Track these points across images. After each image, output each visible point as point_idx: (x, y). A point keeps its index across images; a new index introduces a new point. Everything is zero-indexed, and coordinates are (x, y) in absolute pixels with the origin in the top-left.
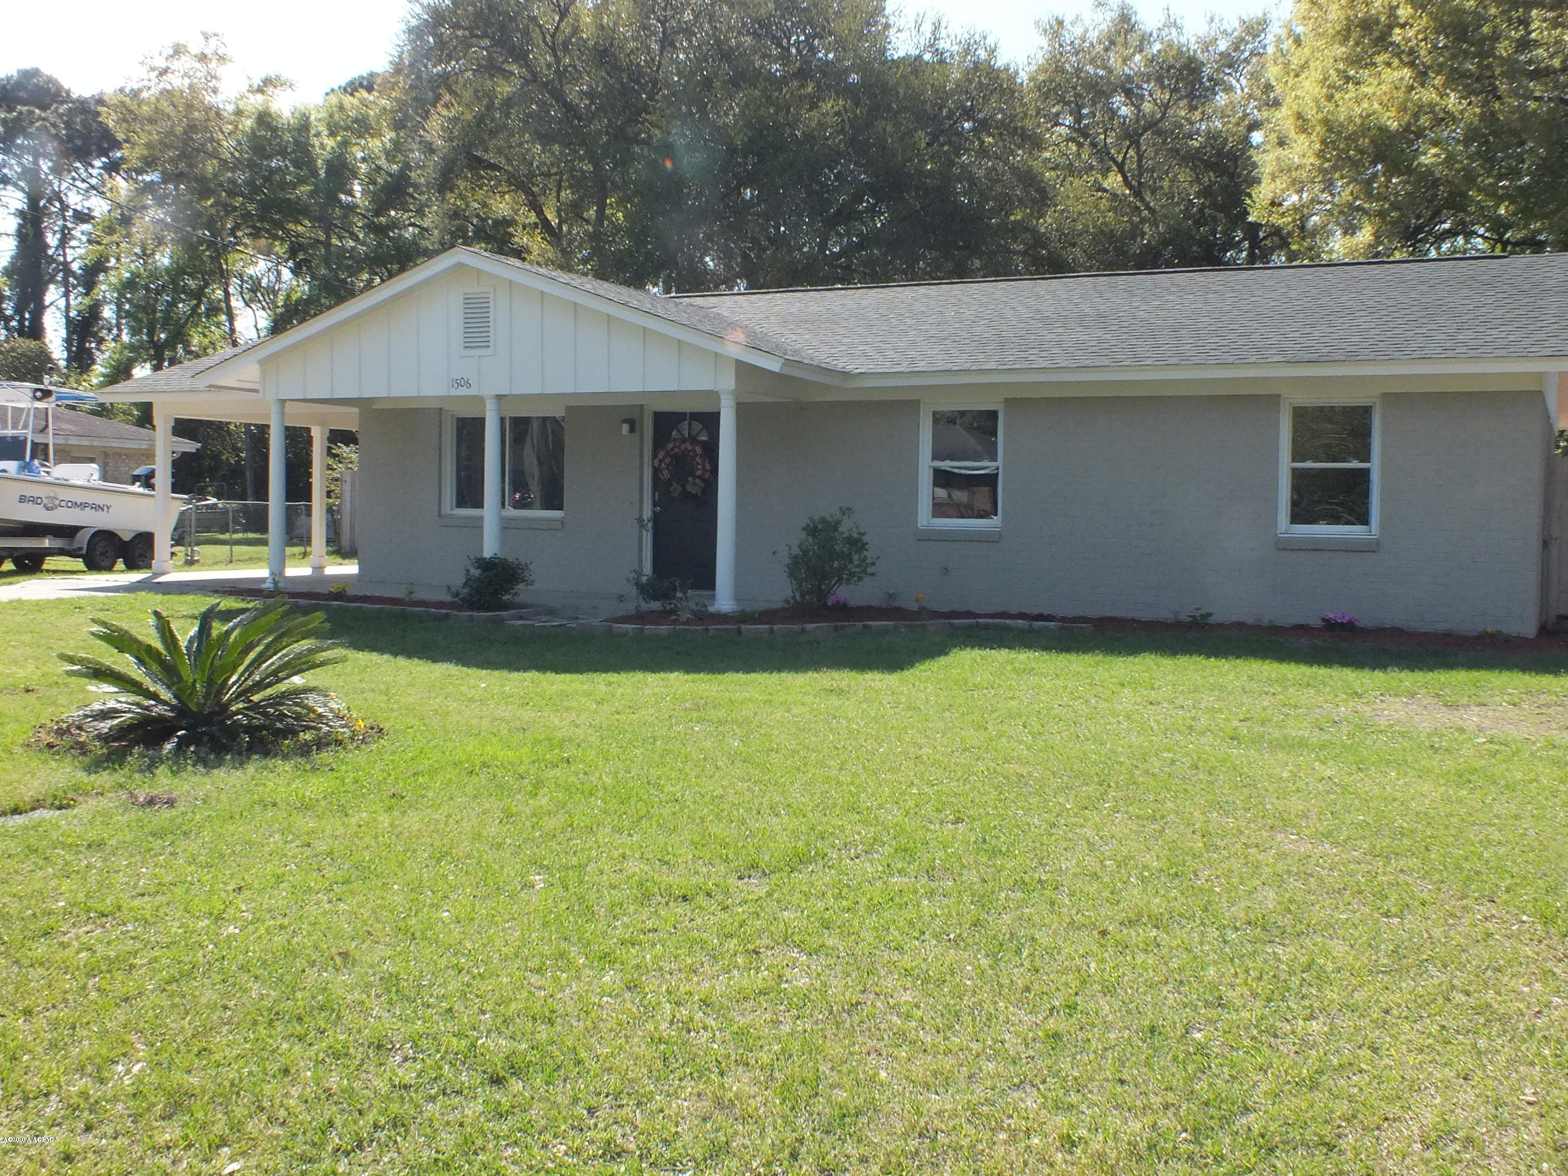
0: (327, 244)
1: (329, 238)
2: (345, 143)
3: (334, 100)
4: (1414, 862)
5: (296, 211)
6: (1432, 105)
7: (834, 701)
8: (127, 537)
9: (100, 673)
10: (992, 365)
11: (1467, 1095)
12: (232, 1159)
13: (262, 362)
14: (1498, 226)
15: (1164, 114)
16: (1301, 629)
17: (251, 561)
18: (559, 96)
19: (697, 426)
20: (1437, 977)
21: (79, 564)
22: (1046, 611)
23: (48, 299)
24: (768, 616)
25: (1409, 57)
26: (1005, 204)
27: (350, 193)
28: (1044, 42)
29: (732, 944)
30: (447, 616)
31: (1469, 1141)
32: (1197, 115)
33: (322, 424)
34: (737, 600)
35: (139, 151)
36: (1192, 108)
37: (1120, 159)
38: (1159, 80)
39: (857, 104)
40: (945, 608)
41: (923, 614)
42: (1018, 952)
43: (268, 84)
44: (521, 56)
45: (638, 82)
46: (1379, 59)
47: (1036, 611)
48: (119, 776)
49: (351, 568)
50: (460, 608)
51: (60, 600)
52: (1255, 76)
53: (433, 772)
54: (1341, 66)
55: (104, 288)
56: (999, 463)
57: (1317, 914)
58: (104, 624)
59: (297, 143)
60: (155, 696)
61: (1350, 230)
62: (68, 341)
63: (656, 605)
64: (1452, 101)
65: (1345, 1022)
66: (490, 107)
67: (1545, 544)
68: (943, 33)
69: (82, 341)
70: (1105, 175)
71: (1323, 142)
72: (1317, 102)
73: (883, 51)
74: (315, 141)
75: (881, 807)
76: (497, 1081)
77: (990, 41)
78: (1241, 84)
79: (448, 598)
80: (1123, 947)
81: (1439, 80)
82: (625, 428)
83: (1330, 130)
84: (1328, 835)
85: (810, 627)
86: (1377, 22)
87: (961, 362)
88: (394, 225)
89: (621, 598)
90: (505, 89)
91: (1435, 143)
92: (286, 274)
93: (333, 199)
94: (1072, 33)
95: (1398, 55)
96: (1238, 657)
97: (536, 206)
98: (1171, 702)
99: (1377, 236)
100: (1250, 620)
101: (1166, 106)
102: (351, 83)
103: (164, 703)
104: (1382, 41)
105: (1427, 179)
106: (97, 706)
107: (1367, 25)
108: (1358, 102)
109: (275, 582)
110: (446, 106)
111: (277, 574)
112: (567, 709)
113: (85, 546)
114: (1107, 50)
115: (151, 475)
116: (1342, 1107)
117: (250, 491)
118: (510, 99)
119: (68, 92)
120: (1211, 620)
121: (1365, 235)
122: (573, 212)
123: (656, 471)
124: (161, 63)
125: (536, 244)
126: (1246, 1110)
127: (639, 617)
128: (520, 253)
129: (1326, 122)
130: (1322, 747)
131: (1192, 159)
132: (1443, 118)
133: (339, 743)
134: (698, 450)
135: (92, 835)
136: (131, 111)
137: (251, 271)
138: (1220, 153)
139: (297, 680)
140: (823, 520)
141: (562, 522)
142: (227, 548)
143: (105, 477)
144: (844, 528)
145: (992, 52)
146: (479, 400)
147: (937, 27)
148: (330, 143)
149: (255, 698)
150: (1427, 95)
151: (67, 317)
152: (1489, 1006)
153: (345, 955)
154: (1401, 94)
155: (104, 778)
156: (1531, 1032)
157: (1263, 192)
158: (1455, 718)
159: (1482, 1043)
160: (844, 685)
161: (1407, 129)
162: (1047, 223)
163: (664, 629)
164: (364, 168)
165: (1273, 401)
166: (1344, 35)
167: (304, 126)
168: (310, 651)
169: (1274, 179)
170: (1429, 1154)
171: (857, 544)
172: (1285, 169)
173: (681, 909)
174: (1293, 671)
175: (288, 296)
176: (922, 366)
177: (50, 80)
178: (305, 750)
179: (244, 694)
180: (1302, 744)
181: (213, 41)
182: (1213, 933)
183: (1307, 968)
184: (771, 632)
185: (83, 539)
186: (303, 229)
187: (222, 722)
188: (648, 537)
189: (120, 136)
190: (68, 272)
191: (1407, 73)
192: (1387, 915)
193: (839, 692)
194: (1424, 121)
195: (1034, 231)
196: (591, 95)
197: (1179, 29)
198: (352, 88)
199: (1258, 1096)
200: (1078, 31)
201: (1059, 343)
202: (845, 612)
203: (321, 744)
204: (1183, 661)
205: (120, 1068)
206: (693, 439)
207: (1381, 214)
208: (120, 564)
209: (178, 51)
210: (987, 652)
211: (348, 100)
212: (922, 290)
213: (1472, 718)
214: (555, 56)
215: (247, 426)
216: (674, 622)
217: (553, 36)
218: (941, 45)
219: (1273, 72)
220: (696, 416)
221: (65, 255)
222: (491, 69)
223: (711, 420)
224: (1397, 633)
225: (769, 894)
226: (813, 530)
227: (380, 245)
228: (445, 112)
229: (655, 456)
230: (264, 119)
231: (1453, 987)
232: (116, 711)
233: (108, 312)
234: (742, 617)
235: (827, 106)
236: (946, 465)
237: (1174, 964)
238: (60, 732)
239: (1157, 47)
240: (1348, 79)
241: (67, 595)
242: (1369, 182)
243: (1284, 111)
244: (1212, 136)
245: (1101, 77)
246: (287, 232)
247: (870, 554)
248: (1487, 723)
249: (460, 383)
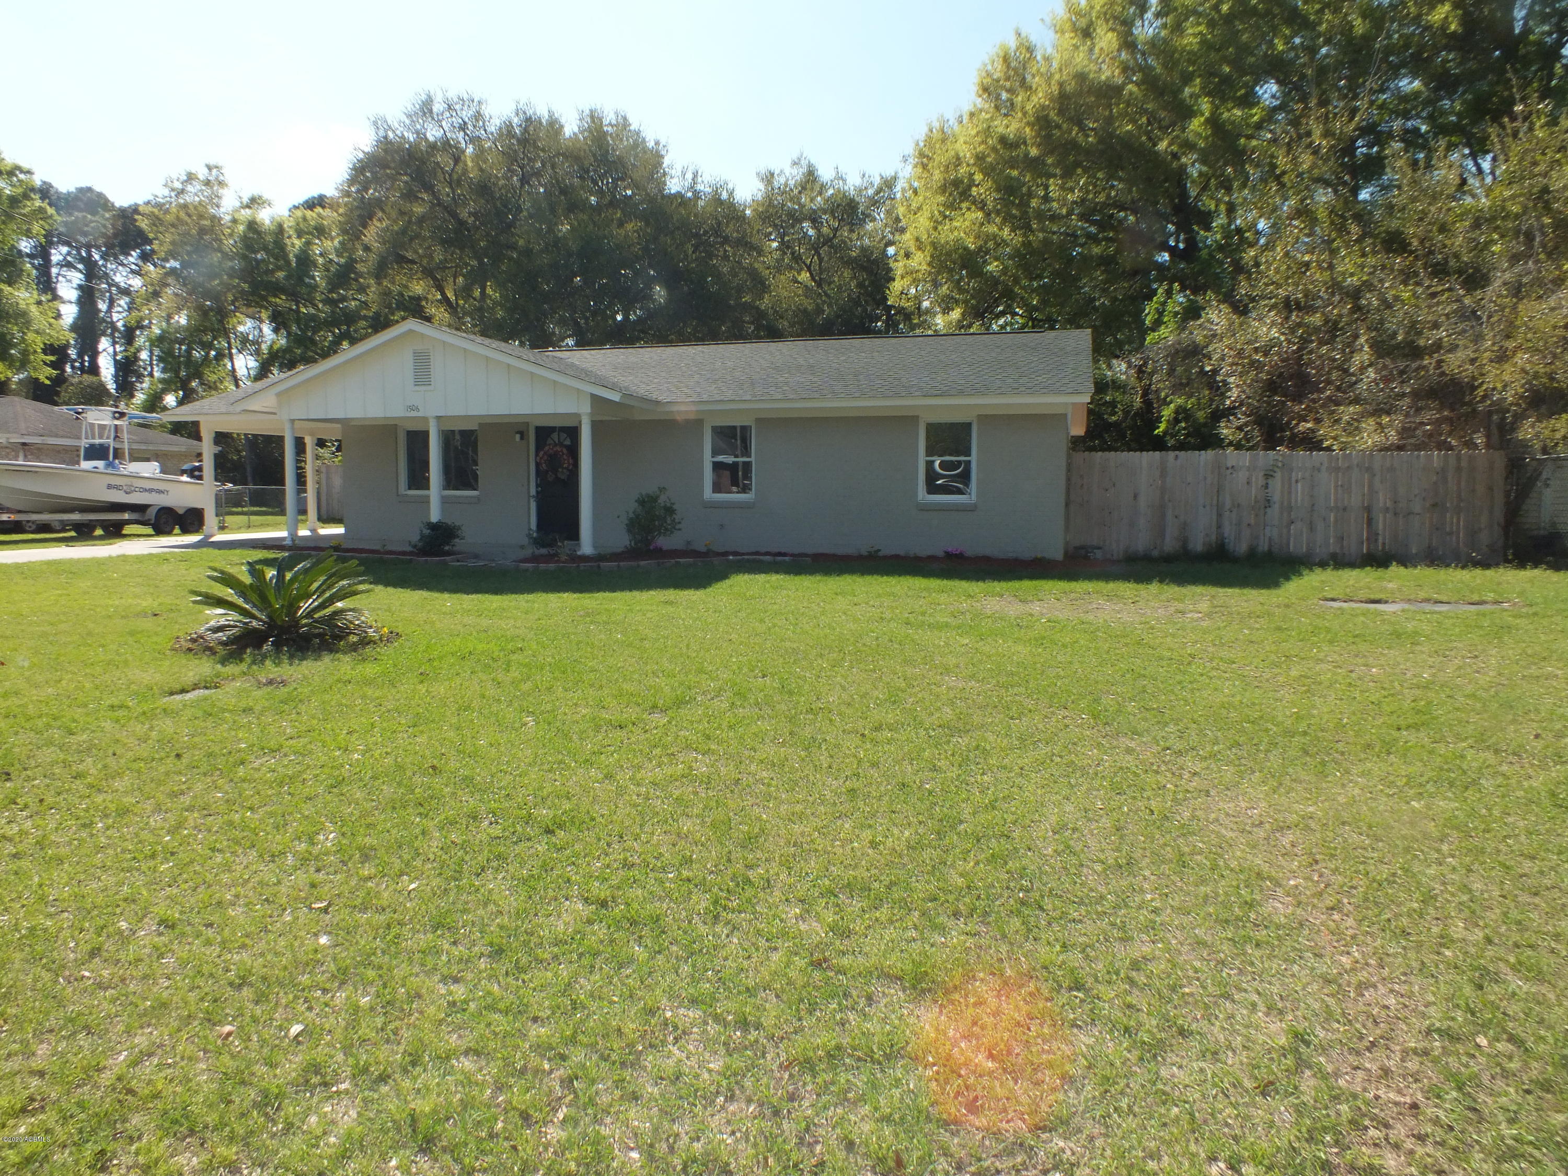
0: (298, 311)
1: (298, 307)
2: (308, 243)
3: (299, 213)
4: (1022, 690)
5: (276, 289)
6: (995, 236)
7: (671, 609)
8: (181, 512)
9: (220, 602)
10: (748, 397)
11: (1069, 808)
12: (411, 882)
13: (278, 395)
14: (1030, 309)
15: (835, 235)
16: (932, 558)
17: (275, 526)
18: (454, 215)
19: (564, 435)
20: (1044, 750)
21: (150, 531)
22: (783, 551)
23: (101, 347)
24: (616, 557)
25: (981, 205)
26: (740, 290)
27: (313, 278)
28: (762, 186)
29: (657, 751)
30: (411, 561)
31: (1074, 830)
32: (854, 236)
33: (312, 434)
34: (595, 547)
35: (166, 248)
36: (852, 231)
37: (808, 262)
38: (832, 213)
39: (647, 224)
40: (722, 550)
41: (707, 554)
42: (820, 747)
43: (255, 202)
44: (429, 188)
45: (506, 207)
46: (964, 205)
47: (776, 550)
48: (243, 667)
49: (339, 530)
50: (418, 555)
51: (151, 554)
52: (888, 212)
53: (441, 658)
54: (942, 209)
55: (141, 340)
56: (752, 459)
57: (977, 719)
58: (215, 570)
59: (275, 242)
60: (253, 617)
61: (946, 310)
62: (116, 376)
63: (544, 551)
64: (1006, 233)
65: (1002, 775)
66: (410, 222)
67: (1067, 505)
68: (700, 180)
69: (125, 376)
70: (799, 274)
71: (932, 256)
72: (928, 231)
73: (661, 190)
74: (287, 241)
75: (718, 669)
76: (549, 832)
77: (730, 186)
78: (881, 215)
79: (409, 549)
80: (874, 742)
81: (998, 220)
82: (518, 437)
83: (935, 248)
84: (972, 677)
85: (642, 563)
86: (962, 182)
87: (729, 395)
88: (343, 299)
89: (522, 547)
90: (419, 210)
91: (996, 259)
92: (267, 329)
93: (300, 280)
94: (779, 181)
95: (974, 203)
96: (900, 575)
97: (441, 289)
98: (867, 603)
99: (963, 314)
100: (902, 553)
101: (836, 230)
102: (307, 202)
103: (261, 620)
104: (965, 194)
105: (993, 281)
106: (212, 623)
107: (956, 183)
108: (952, 231)
109: (293, 540)
110: (380, 220)
111: (294, 535)
112: (508, 618)
113: (153, 518)
114: (800, 193)
115: (200, 469)
116: (1010, 818)
117: (249, 479)
118: (423, 217)
119: (113, 205)
120: (881, 554)
121: (956, 314)
122: (465, 293)
123: (538, 465)
124: (178, 185)
125: (439, 313)
126: (961, 822)
127: (534, 559)
128: (428, 319)
129: (933, 244)
130: (959, 628)
131: (850, 262)
132: (1000, 243)
133: (375, 643)
134: (565, 451)
135: (243, 704)
136: (159, 219)
137: (241, 328)
138: (869, 260)
139: (339, 605)
140: (648, 496)
141: (478, 498)
142: (245, 518)
143: (162, 472)
144: (662, 500)
145: (731, 194)
146: (425, 419)
147: (695, 175)
148: (298, 243)
149: (316, 616)
150: (992, 229)
151: (115, 360)
152: (1073, 762)
153: (434, 767)
154: (976, 228)
155: (231, 669)
156: (1096, 774)
157: (897, 286)
158: (1028, 608)
159: (1073, 781)
160: (672, 598)
161: (980, 249)
162: (765, 303)
163: (552, 566)
164: (321, 260)
165: (914, 419)
166: (943, 189)
167: (280, 229)
168: (350, 585)
169: (902, 277)
170: (1057, 837)
171: (670, 510)
172: (909, 272)
173: (619, 733)
174: (934, 583)
175: (271, 347)
176: (705, 397)
177: (100, 195)
178: (354, 648)
179: (309, 615)
180: (947, 625)
181: (214, 171)
182: (922, 732)
183: (977, 748)
184: (619, 566)
185: (151, 514)
186: (280, 301)
187: (297, 632)
188: (533, 505)
189: (151, 236)
190: (114, 328)
191: (980, 214)
192: (1012, 718)
193: (671, 603)
194: (991, 244)
195: (757, 308)
196: (474, 214)
197: (844, 180)
198: (310, 205)
199: (966, 815)
200: (782, 180)
201: (787, 383)
202: (660, 553)
203: (365, 642)
204: (868, 578)
205: (322, 837)
206: (561, 444)
207: (966, 302)
208: (177, 530)
209: (191, 177)
210: (752, 576)
211: (309, 213)
212: (700, 348)
213: (1036, 608)
214: (451, 187)
215: (245, 435)
216: (557, 562)
217: (450, 175)
218: (699, 187)
219: (901, 210)
220: (563, 429)
221: (111, 317)
222: (410, 196)
223: (573, 432)
224: (987, 559)
225: (669, 722)
226: (642, 502)
227: (333, 312)
228: (378, 224)
229: (537, 455)
230: (252, 225)
231: (1053, 754)
232: (229, 626)
233: (144, 355)
234: (599, 558)
235: (629, 226)
236: (720, 458)
237: (906, 749)
238: (194, 641)
239: (831, 192)
240: (945, 217)
241: (154, 551)
242: (959, 281)
243: (907, 236)
244: (863, 249)
245: (796, 210)
246: (270, 303)
247: (677, 517)
248: (1045, 611)
249: (412, 408)
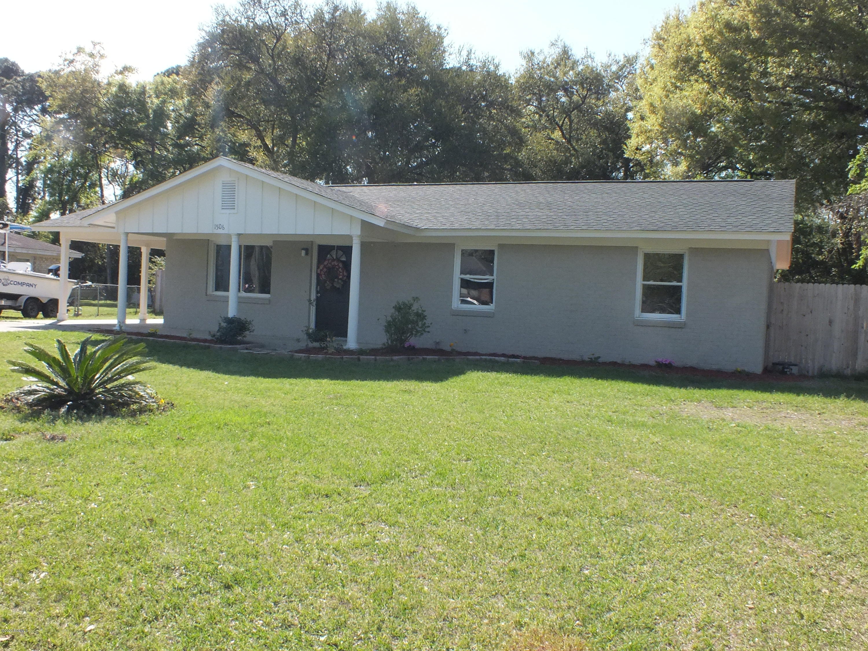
0: (153, 153)
1: (153, 150)
2: (164, 102)
3: (158, 79)
4: (697, 486)
5: (137, 136)
6: (718, 102)
7: (407, 396)
8: (44, 301)
9: (29, 371)
10: (492, 227)
11: (719, 604)
12: (91, 624)
13: (117, 213)
14: (749, 166)
15: (583, 102)
16: (645, 366)
17: (109, 315)
18: (274, 80)
19: (340, 253)
20: (707, 544)
21: (19, 314)
22: (517, 353)
23: (8, 176)
24: (374, 352)
25: (706, 78)
26: (502, 144)
27: (166, 127)
28: (524, 62)
29: (351, 520)
30: (209, 347)
31: (720, 627)
32: (600, 103)
33: (147, 245)
34: (358, 342)
35: (58, 102)
36: (598, 99)
37: (561, 123)
38: (582, 84)
39: (427, 90)
40: (464, 350)
41: (454, 353)
42: (497, 527)
43: (126, 69)
44: (255, 60)
45: (315, 75)
46: (692, 78)
47: (511, 353)
48: (37, 425)
49: (160, 321)
50: (216, 343)
51: (9, 332)
52: (631, 84)
53: (199, 427)
54: (673, 81)
55: (38, 172)
56: (495, 277)
57: (649, 511)
58: (31, 346)
59: (139, 100)
60: (56, 384)
61: (676, 164)
62: (17, 199)
63: (316, 344)
64: (728, 100)
65: (661, 567)
66: (239, 85)
67: (768, 327)
68: (473, 56)
69: (24, 199)
70: (553, 132)
71: (663, 119)
72: (661, 98)
73: (442, 64)
74: (148, 100)
75: (429, 451)
76: (228, 587)
77: (496, 61)
78: (623, 87)
79: (209, 338)
80: (550, 526)
81: (721, 90)
82: (303, 253)
83: (666, 112)
84: (655, 471)
85: (395, 358)
86: (692, 59)
87: (477, 224)
88: (188, 144)
89: (298, 340)
90: (247, 76)
91: (719, 122)
92: (131, 168)
93: (156, 129)
94: (539, 58)
95: (702, 77)
96: (613, 380)
97: (261, 138)
98: (578, 402)
99: (689, 167)
100: (619, 361)
101: (585, 97)
102: (168, 71)
103: (61, 387)
104: (694, 69)
105: (713, 139)
106: (26, 388)
107: (687, 60)
108: (681, 99)
109: (120, 327)
110: (217, 84)
111: (122, 322)
112: (269, 397)
113: (23, 304)
114: (555, 68)
115: (58, 269)
116: (658, 610)
117: (108, 278)
118: (249, 82)
119: (23, 72)
120: (600, 360)
121: (683, 167)
122: (280, 141)
123: (318, 275)
124: (70, 57)
125: (260, 156)
126: (609, 610)
127: (308, 351)
128: (252, 161)
129: (665, 109)
130: (654, 427)
131: (595, 125)
132: (724, 110)
133: (151, 411)
134: (341, 265)
135: (22, 454)
136: (54, 82)
137: (112, 165)
138: (612, 122)
139: (130, 378)
140: (404, 304)
141: (269, 300)
142: (96, 308)
143: (34, 269)
144: (415, 307)
145: (497, 67)
146: (229, 236)
147: (469, 53)
148: (156, 101)
149: (109, 386)
150: (716, 97)
151: (17, 186)
152: (732, 559)
153: (151, 520)
154: (702, 96)
155: (29, 425)
156: (752, 573)
157: (633, 142)
158: (721, 413)
159: (728, 578)
160: (412, 388)
161: (705, 114)
162: (522, 155)
163: (320, 357)
164: (173, 115)
165: (635, 249)
166: (675, 66)
167: (143, 92)
168: (137, 363)
169: (638, 136)
170: (699, 634)
171: (421, 316)
172: (644, 131)
173: (325, 501)
174: (640, 388)
175: (132, 179)
176: (456, 226)
177: (13, 64)
178: (133, 414)
179: (103, 384)
180: (644, 425)
181: (98, 47)
182: (596, 520)
183: (642, 539)
184: (376, 360)
185: (22, 302)
186: (140, 145)
187: (91, 398)
188: (313, 309)
189: (47, 93)
190: (19, 163)
191: (706, 86)
192: (683, 513)
193: (409, 392)
194: (714, 110)
195: (516, 159)
196: (291, 81)
197: (592, 59)
198: (169, 73)
199: (615, 603)
200: (541, 58)
201: (527, 217)
202: (413, 350)
203: (142, 411)
204: (585, 381)
205: (34, 575)
206: (338, 260)
207: (691, 157)
208: (40, 315)
209: (80, 50)
210: (485, 374)
211: (166, 79)
212: (458, 187)
213: (728, 414)
214: (274, 60)
215: (109, 245)
216: (326, 353)
217: (273, 50)
218: (472, 62)
219: (639, 82)
220: (340, 248)
221: (17, 154)
222: (240, 66)
223: (347, 250)
224: (693, 370)
225: (370, 495)
226: (398, 308)
227: (180, 154)
228: (216, 87)
229: (318, 267)
230: (122, 87)
231: (715, 550)
232: (36, 391)
233: (39, 184)
234: (361, 352)
235: (412, 91)
236: (468, 277)
237: (575, 535)
238: (7, 401)
239: (581, 67)
240: (676, 87)
241: (12, 330)
242: (685, 140)
243: (644, 102)
244: (608, 114)
245: (552, 82)
246: (132, 146)
247: (428, 322)
248: (736, 417)
249: (219, 227)
